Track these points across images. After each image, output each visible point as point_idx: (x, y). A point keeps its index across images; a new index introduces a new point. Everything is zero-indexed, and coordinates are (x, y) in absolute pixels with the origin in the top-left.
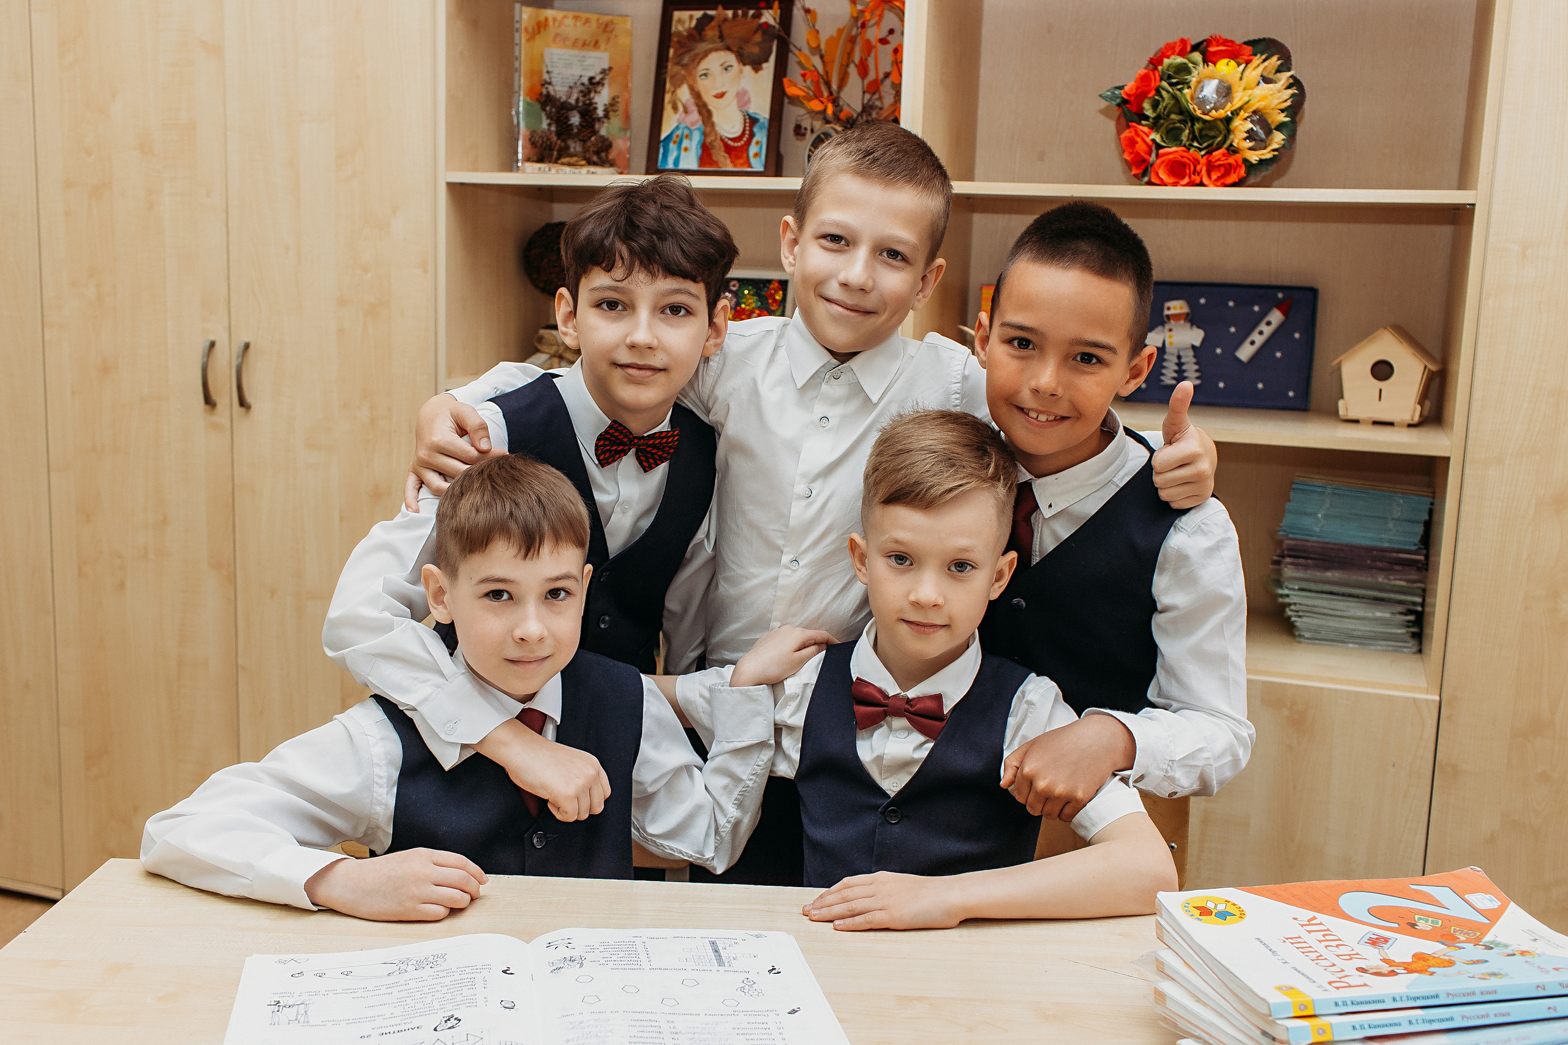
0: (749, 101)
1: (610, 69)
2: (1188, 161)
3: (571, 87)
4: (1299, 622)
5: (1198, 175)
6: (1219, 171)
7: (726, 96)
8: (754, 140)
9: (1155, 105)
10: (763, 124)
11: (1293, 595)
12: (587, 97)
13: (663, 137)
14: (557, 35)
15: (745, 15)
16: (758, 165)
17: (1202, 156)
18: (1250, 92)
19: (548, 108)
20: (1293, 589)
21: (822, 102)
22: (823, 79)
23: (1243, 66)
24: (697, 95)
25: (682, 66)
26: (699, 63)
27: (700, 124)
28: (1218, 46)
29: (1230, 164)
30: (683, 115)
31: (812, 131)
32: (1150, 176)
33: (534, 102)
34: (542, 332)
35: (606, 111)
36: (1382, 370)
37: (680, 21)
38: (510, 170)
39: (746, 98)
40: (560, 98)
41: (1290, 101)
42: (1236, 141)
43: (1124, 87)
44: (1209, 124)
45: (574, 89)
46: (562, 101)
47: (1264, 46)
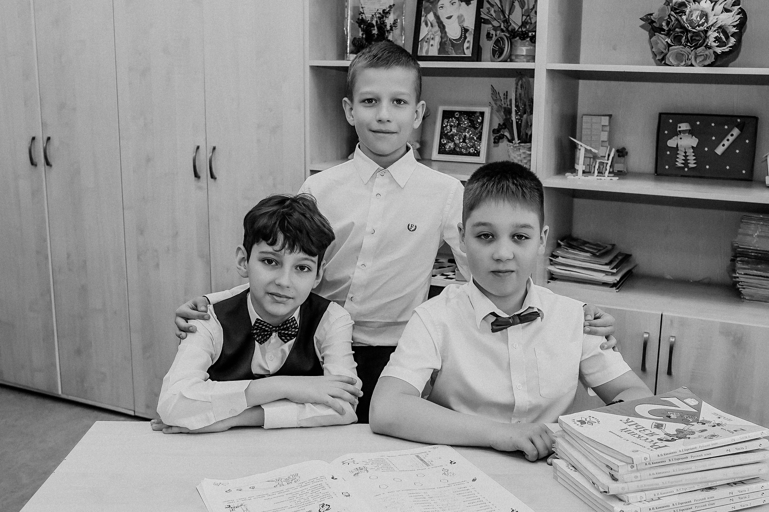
0: (464, 20)
1: (394, 5)
2: (684, 53)
4: (743, 292)
5: (690, 60)
6: (701, 59)
7: (453, 17)
8: (466, 41)
9: (668, 24)
10: (471, 32)
11: (741, 277)
12: (382, 20)
13: (420, 39)
16: (468, 53)
17: (692, 50)
18: (717, 17)
19: (362, 26)
20: (741, 274)
21: (498, 22)
22: (501, 10)
23: (713, 3)
24: (437, 17)
25: (430, 3)
26: (439, 1)
27: (439, 33)
29: (707, 55)
30: (431, 27)
31: (496, 35)
32: (665, 61)
33: (355, 22)
35: (391, 27)
38: (343, 59)
39: (462, 19)
40: (368, 20)
41: (738, 21)
42: (710, 42)
43: (653, 14)
44: (695, 34)
45: (374, 16)
46: (369, 22)
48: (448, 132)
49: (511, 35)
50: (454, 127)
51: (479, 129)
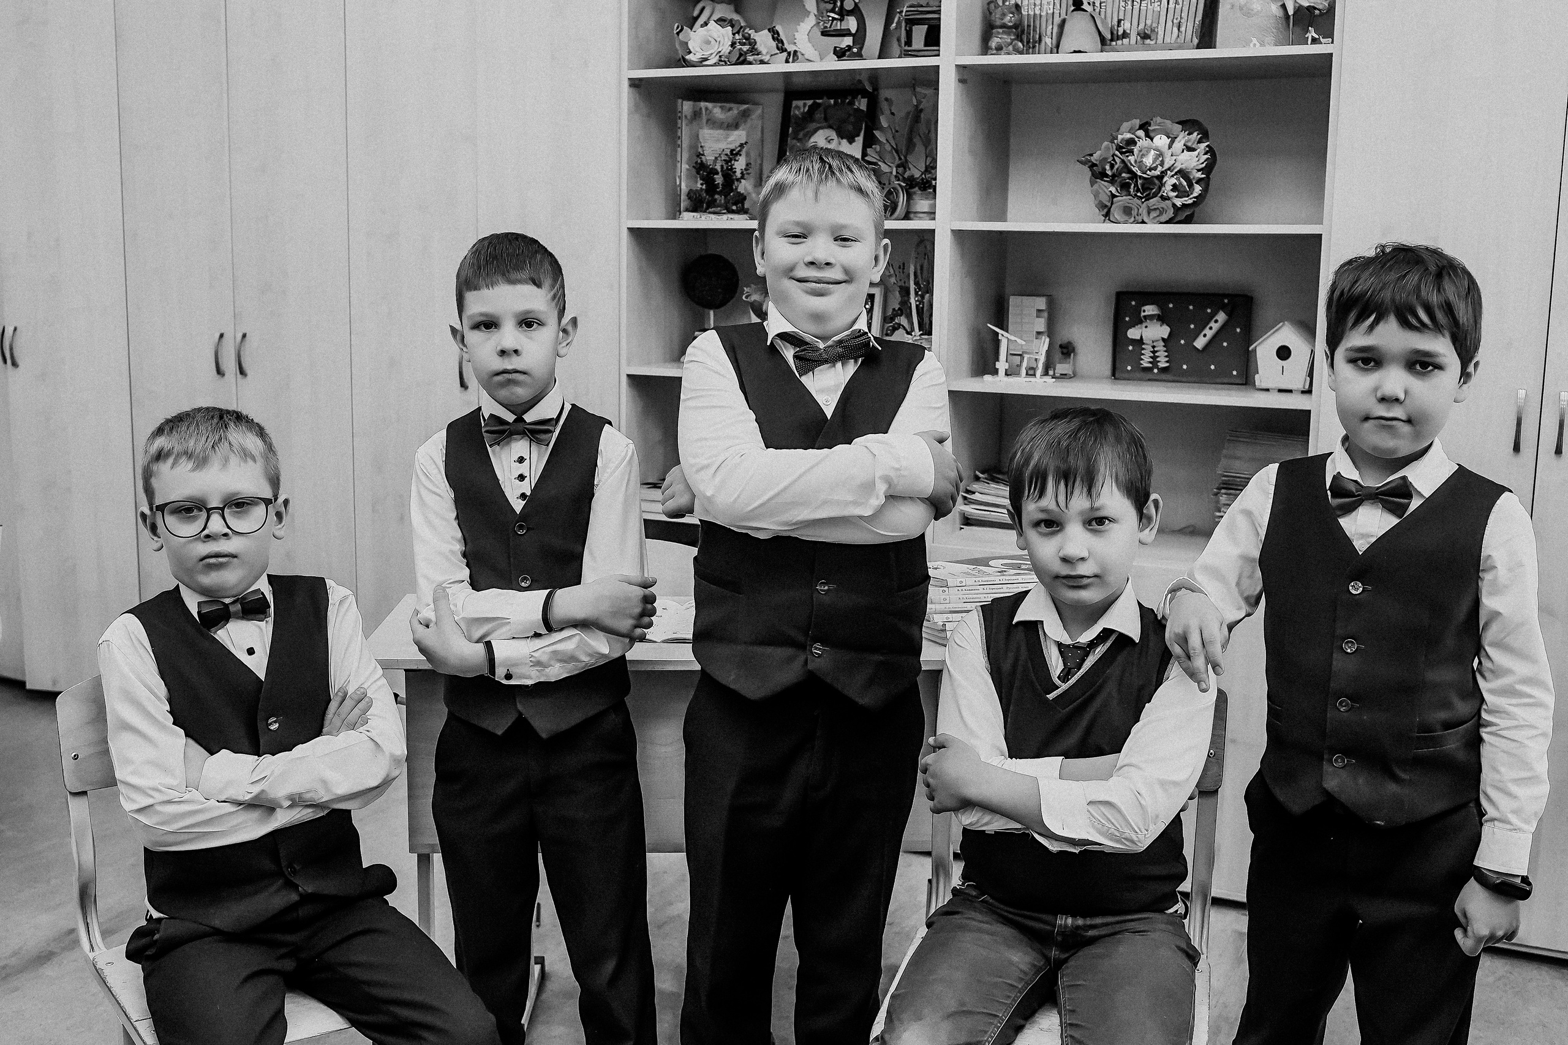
1: (746, 143)
2: (1134, 206)
3: (716, 158)
5: (1140, 215)
6: (1156, 213)
9: (1112, 167)
12: (729, 164)
14: (708, 120)
17: (1143, 203)
18: (1174, 158)
19: (701, 172)
21: (890, 167)
22: (894, 149)
25: (797, 140)
26: (810, 138)
28: (1155, 126)
29: (1163, 208)
31: (890, 184)
32: (1109, 218)
33: (691, 168)
35: (742, 173)
36: (1284, 353)
37: (797, 107)
38: (674, 218)
41: (1205, 163)
42: (1166, 191)
43: (1094, 155)
44: (1147, 180)
45: (719, 159)
46: (711, 167)
47: (1189, 125)
49: (907, 184)
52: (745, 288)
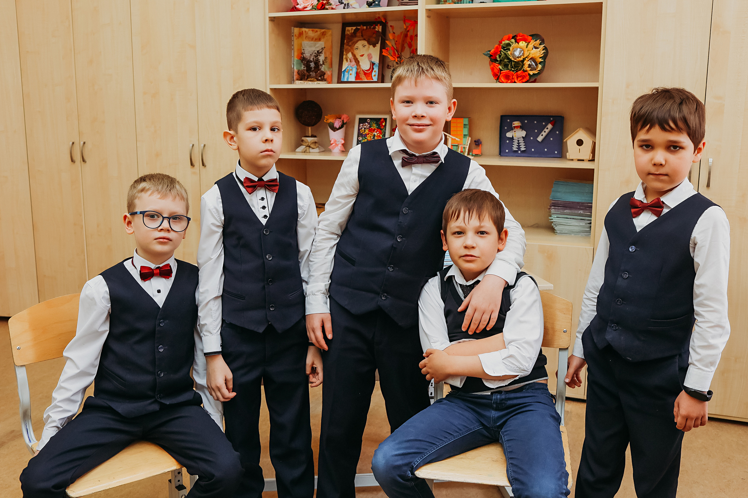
0: (372, 57)
1: (325, 47)
2: (510, 75)
3: (311, 55)
4: (556, 228)
5: (514, 79)
6: (521, 78)
7: (364, 56)
8: (374, 71)
9: (500, 56)
10: (377, 65)
11: (554, 218)
12: (317, 57)
13: (343, 71)
14: (306, 37)
15: (370, 28)
16: (375, 79)
17: (515, 73)
18: (529, 52)
19: (303, 62)
20: (555, 217)
21: (394, 58)
22: (396, 49)
23: (527, 43)
24: (354, 56)
25: (349, 46)
26: (355, 45)
27: (355, 66)
28: (520, 37)
29: (524, 76)
30: (350, 62)
31: (393, 66)
32: (500, 80)
33: (299, 60)
34: (303, 138)
35: (323, 62)
36: (580, 143)
37: (348, 30)
38: (292, 83)
39: (371, 56)
40: (308, 58)
41: (543, 54)
42: (525, 68)
43: (491, 51)
44: (516, 63)
46: (308, 59)
47: (535, 36)
48: (363, 133)
50: (367, 129)
51: (384, 129)
52: (325, 116)
